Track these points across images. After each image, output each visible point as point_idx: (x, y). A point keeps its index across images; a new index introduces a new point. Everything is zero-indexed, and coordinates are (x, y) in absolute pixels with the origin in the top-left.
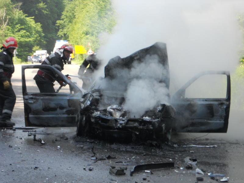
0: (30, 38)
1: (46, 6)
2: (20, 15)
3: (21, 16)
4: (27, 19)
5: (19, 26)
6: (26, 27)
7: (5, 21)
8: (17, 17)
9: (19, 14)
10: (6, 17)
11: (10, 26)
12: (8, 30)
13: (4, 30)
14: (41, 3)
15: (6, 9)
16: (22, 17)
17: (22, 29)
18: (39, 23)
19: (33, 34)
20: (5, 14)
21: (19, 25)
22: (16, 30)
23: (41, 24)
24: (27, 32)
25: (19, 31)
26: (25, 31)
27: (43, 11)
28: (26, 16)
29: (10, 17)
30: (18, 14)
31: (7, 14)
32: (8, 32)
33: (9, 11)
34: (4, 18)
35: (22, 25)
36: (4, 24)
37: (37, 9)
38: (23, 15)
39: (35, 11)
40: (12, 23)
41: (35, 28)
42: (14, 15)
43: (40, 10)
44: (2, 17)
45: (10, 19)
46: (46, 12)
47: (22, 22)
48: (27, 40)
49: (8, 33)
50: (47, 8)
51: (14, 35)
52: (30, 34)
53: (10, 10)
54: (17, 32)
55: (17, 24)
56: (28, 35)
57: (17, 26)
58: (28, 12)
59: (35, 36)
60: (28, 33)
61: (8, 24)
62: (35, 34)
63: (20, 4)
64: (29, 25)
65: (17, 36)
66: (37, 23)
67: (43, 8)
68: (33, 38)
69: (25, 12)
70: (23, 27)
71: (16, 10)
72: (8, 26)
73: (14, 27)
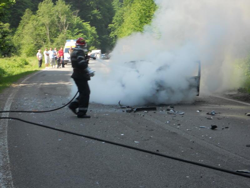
0: (87, 40)
1: (99, 12)
2: (78, 20)
3: (79, 21)
4: (84, 23)
5: (78, 30)
6: (84, 31)
7: (66, 26)
8: (75, 22)
10: (66, 22)
11: (70, 30)
12: (69, 34)
13: (65, 34)
14: (95, 10)
15: (66, 16)
16: (80, 22)
17: (80, 32)
18: (94, 27)
19: (89, 36)
20: (65, 21)
21: (78, 29)
22: (75, 33)
23: (95, 28)
25: (77, 34)
26: (82, 34)
27: (97, 16)
28: (83, 22)
29: (70, 22)
30: (76, 20)
31: (67, 20)
32: (69, 35)
33: (69, 18)
34: (64, 24)
35: (80, 29)
36: (65, 29)
37: (92, 15)
38: (80, 20)
39: (90, 17)
40: (72, 27)
41: (90, 31)
42: (73, 21)
43: (94, 15)
44: (63, 23)
45: (70, 24)
46: (99, 18)
47: (79, 26)
50: (100, 14)
51: (73, 38)
52: (87, 36)
53: (69, 16)
54: (76, 35)
55: (75, 28)
56: (85, 37)
57: (76, 30)
58: (84, 18)
59: (91, 38)
60: (85, 36)
61: (68, 29)
62: (91, 36)
63: (78, 11)
64: (86, 29)
65: (76, 38)
66: (93, 27)
67: (96, 14)
68: (89, 40)
69: (82, 18)
71: (74, 16)
72: (68, 31)
73: (74, 30)
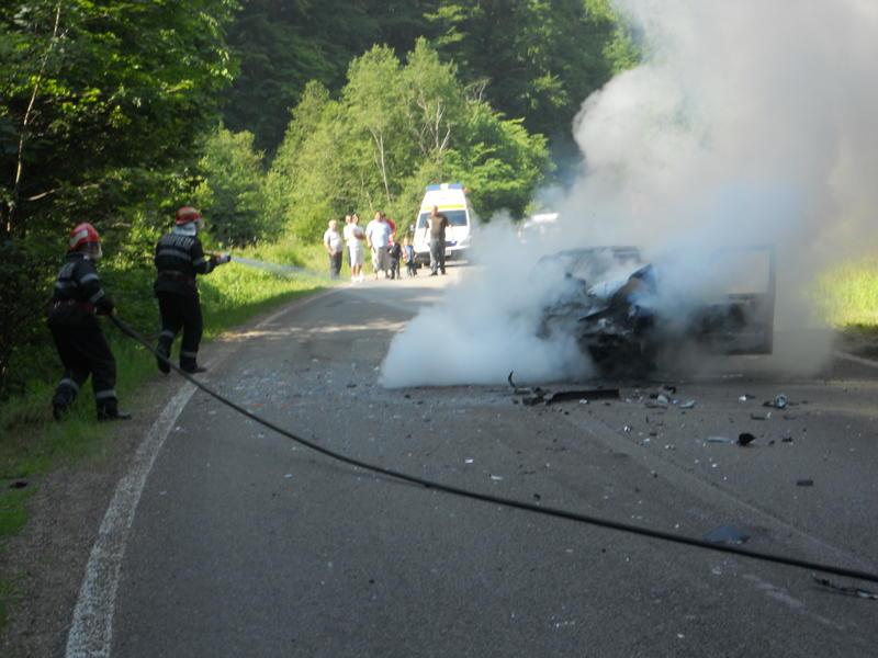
0: (514, 179)
1: (559, 85)
2: (484, 115)
3: (487, 119)
4: (505, 125)
5: (482, 148)
6: (503, 150)
7: (442, 137)
8: (474, 121)
9: (480, 114)
10: (443, 122)
11: (456, 149)
12: (452, 161)
13: (438, 162)
14: (544, 75)
15: (441, 100)
16: (490, 121)
17: (490, 155)
18: (541, 135)
19: (525, 166)
20: (439, 118)
21: (482, 144)
22: (474, 160)
23: (544, 137)
24: (505, 163)
25: (482, 161)
26: (497, 162)
27: (553, 99)
28: (501, 119)
29: (453, 123)
30: (478, 112)
31: (445, 116)
32: (452, 166)
33: (451, 107)
34: (437, 128)
35: (489, 143)
36: (440, 146)
37: (534, 94)
38: (493, 115)
39: (528, 102)
40: (462, 140)
41: (528, 150)
42: (467, 117)
43: (543, 96)
44: (434, 126)
45: (455, 129)
46: (560, 101)
47: (489, 135)
48: (507, 185)
49: (451, 170)
50: (562, 88)
51: (467, 175)
52: (514, 168)
53: (453, 103)
54: (475, 164)
55: (475, 142)
56: (507, 171)
57: (478, 148)
58: (506, 105)
59: (532, 173)
60: (509, 167)
61: (450, 145)
62: (530, 168)
63: (485, 82)
64: (512, 144)
65: (477, 175)
66: (536, 136)
67: (548, 91)
68: (522, 181)
69: (496, 107)
70: (494, 150)
71: (471, 102)
72: (450, 151)
73: (469, 150)
